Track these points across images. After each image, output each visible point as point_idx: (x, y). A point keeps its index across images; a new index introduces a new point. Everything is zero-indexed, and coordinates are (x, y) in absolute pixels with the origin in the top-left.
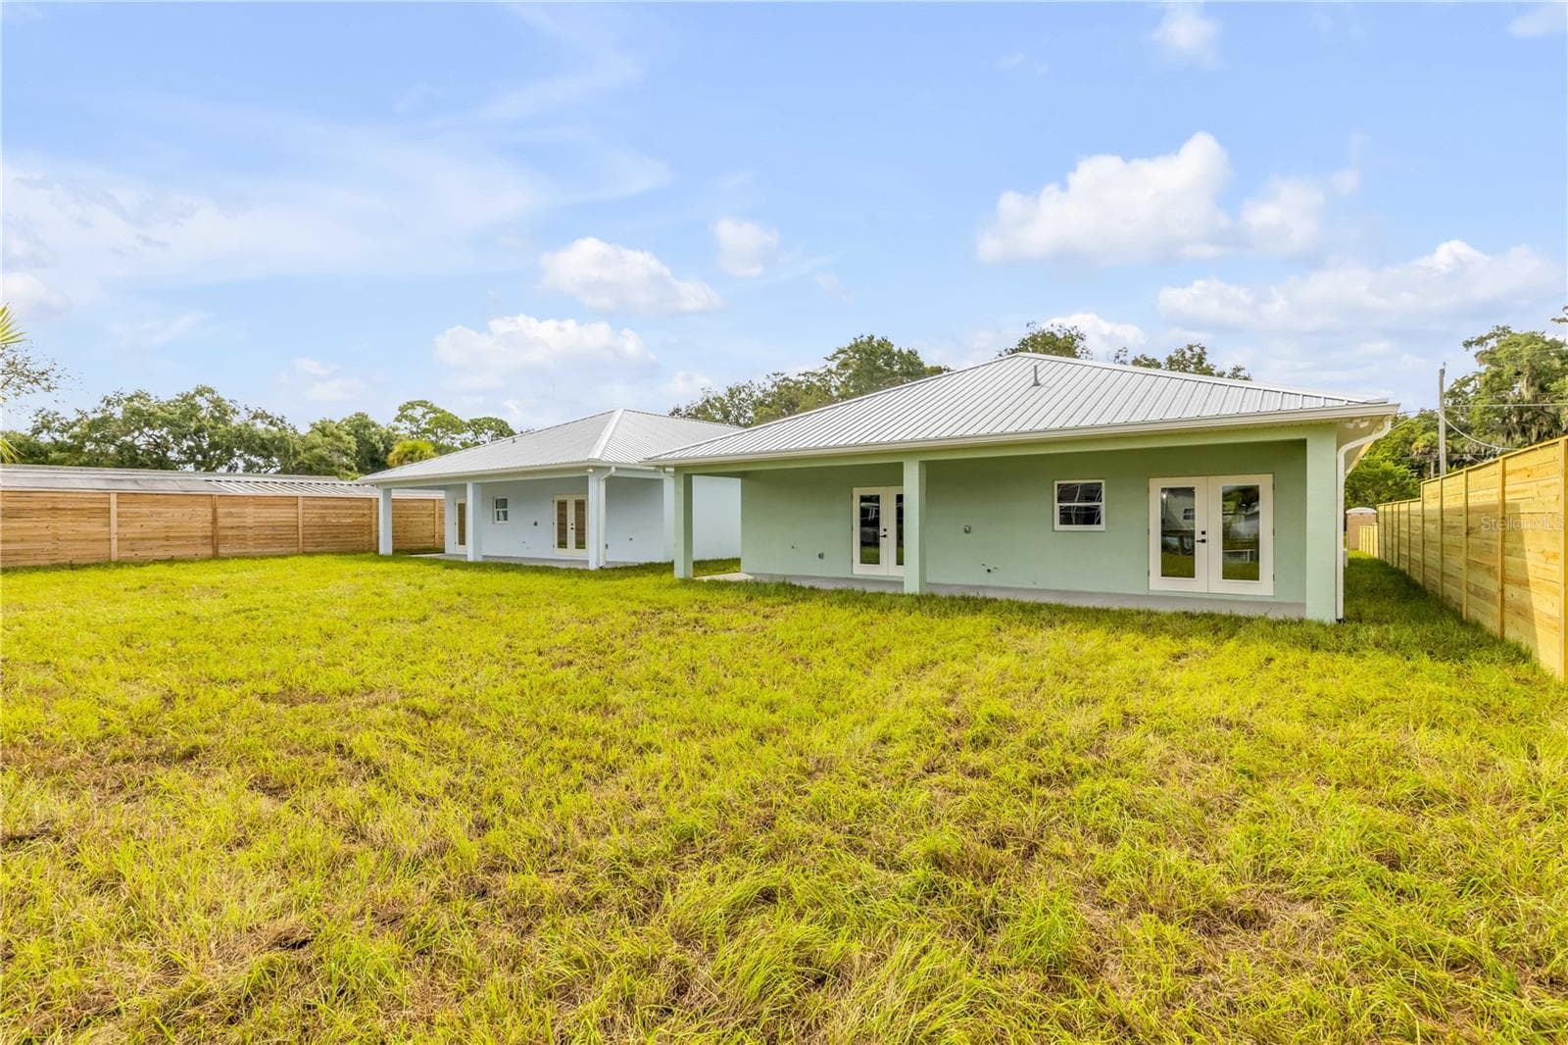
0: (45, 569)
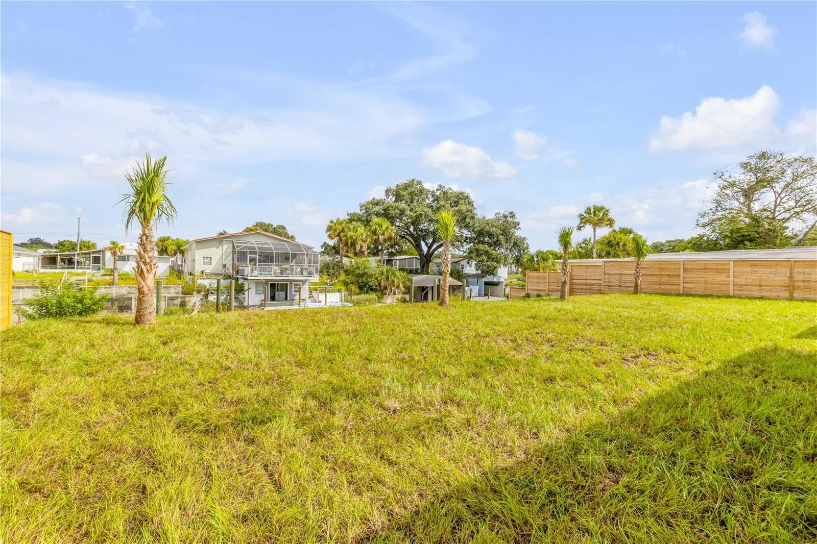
0: (700, 296)
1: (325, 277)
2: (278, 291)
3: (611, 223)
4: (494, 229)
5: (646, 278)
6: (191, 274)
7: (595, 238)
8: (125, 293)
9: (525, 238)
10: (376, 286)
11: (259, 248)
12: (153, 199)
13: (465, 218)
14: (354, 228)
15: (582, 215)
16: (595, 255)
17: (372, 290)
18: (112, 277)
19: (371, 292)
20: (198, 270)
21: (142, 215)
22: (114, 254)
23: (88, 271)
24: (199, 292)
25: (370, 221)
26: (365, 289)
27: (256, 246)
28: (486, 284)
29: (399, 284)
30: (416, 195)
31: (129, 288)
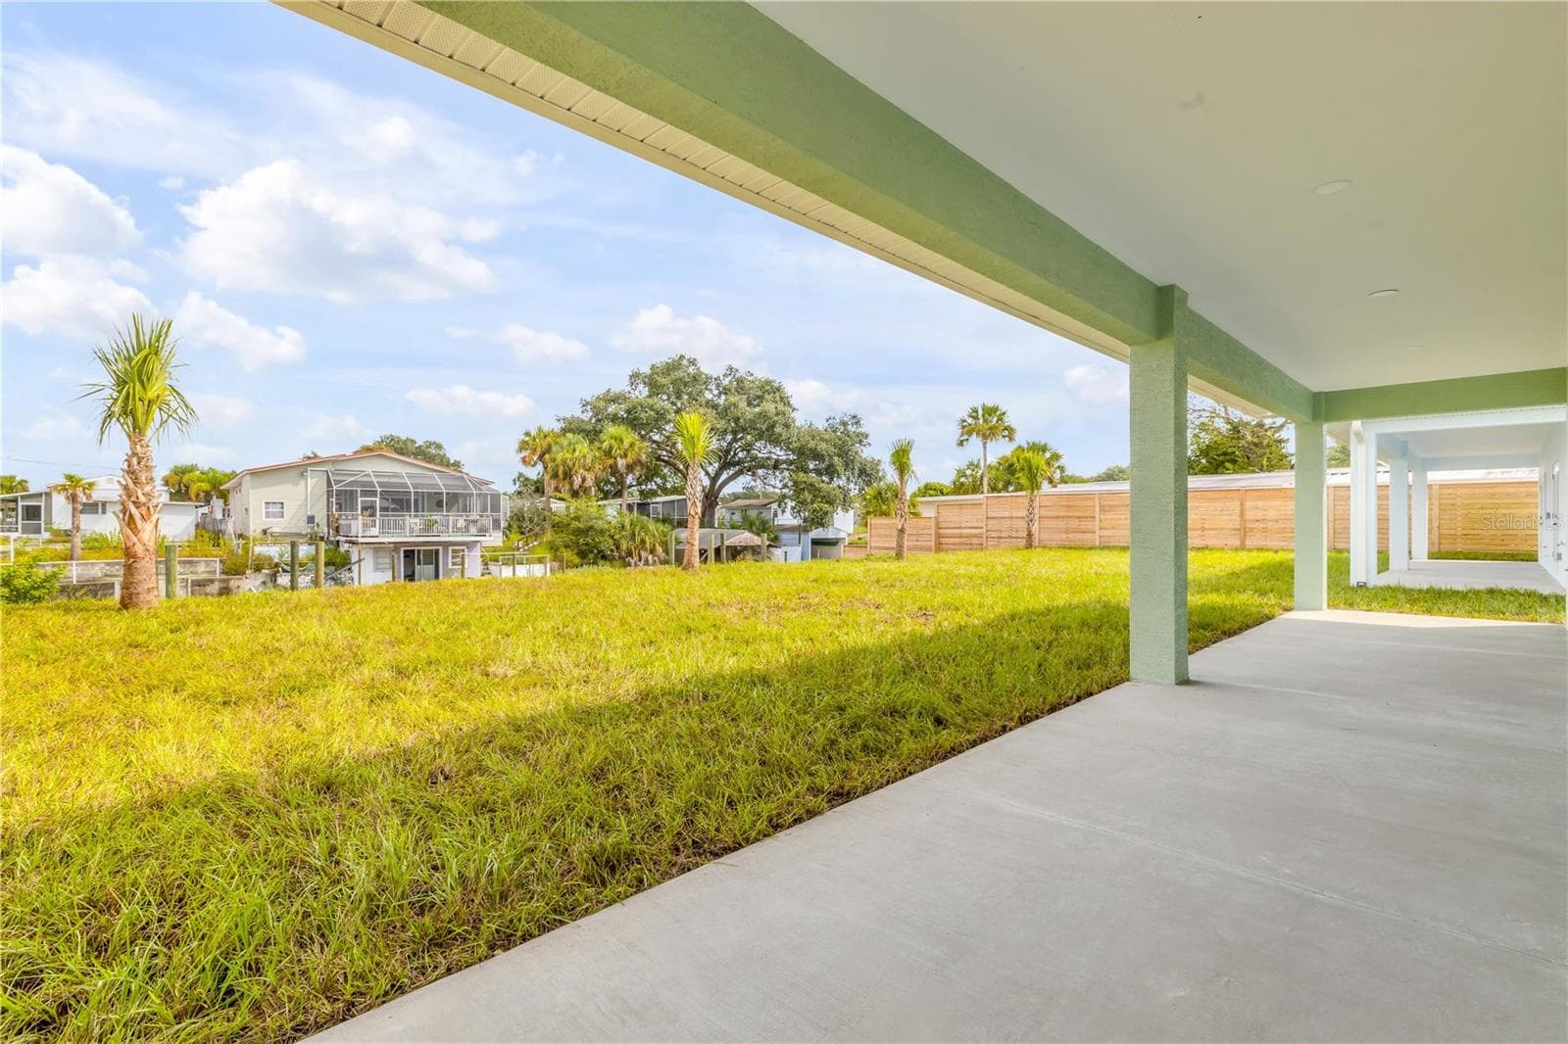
1: (515, 537)
2: (419, 563)
3: (1010, 433)
4: (824, 445)
5: (1047, 523)
6: (241, 536)
7: (985, 460)
8: (100, 575)
9: (879, 461)
10: (612, 551)
11: (381, 485)
12: (149, 393)
13: (773, 426)
14: (570, 444)
15: (964, 421)
16: (986, 487)
17: (604, 557)
18: (68, 545)
19: (601, 562)
20: (254, 528)
21: (130, 420)
22: (73, 498)
23: (13, 535)
24: (258, 569)
25: (601, 432)
26: (591, 556)
27: (375, 480)
28: (816, 542)
29: (654, 545)
30: (686, 384)
31: (108, 564)
